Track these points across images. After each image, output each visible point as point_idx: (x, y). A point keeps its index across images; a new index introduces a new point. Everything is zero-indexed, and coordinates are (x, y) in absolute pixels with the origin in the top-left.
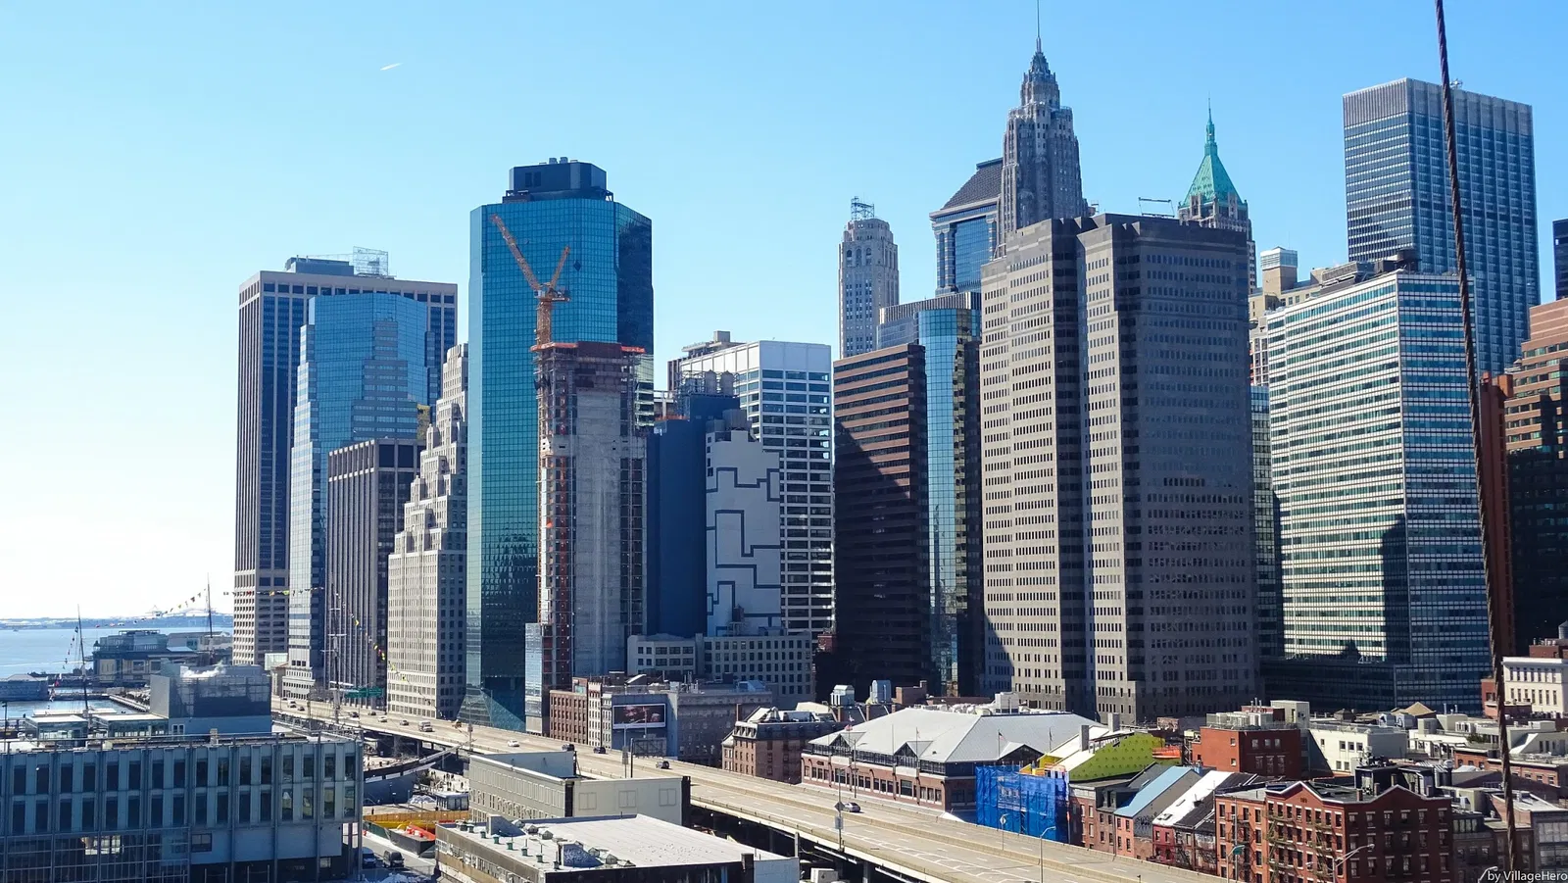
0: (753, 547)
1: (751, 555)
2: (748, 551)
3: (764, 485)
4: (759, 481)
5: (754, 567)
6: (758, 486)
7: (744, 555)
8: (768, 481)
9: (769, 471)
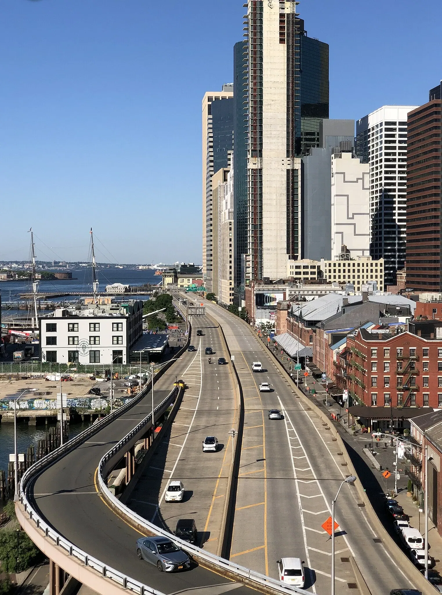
0: (353, 214)
1: (353, 218)
2: (350, 216)
3: (360, 181)
4: (358, 179)
5: (355, 224)
6: (357, 182)
7: (348, 218)
8: (363, 179)
9: (364, 174)
